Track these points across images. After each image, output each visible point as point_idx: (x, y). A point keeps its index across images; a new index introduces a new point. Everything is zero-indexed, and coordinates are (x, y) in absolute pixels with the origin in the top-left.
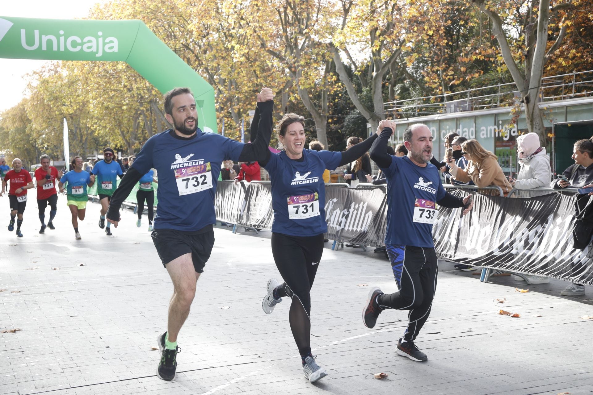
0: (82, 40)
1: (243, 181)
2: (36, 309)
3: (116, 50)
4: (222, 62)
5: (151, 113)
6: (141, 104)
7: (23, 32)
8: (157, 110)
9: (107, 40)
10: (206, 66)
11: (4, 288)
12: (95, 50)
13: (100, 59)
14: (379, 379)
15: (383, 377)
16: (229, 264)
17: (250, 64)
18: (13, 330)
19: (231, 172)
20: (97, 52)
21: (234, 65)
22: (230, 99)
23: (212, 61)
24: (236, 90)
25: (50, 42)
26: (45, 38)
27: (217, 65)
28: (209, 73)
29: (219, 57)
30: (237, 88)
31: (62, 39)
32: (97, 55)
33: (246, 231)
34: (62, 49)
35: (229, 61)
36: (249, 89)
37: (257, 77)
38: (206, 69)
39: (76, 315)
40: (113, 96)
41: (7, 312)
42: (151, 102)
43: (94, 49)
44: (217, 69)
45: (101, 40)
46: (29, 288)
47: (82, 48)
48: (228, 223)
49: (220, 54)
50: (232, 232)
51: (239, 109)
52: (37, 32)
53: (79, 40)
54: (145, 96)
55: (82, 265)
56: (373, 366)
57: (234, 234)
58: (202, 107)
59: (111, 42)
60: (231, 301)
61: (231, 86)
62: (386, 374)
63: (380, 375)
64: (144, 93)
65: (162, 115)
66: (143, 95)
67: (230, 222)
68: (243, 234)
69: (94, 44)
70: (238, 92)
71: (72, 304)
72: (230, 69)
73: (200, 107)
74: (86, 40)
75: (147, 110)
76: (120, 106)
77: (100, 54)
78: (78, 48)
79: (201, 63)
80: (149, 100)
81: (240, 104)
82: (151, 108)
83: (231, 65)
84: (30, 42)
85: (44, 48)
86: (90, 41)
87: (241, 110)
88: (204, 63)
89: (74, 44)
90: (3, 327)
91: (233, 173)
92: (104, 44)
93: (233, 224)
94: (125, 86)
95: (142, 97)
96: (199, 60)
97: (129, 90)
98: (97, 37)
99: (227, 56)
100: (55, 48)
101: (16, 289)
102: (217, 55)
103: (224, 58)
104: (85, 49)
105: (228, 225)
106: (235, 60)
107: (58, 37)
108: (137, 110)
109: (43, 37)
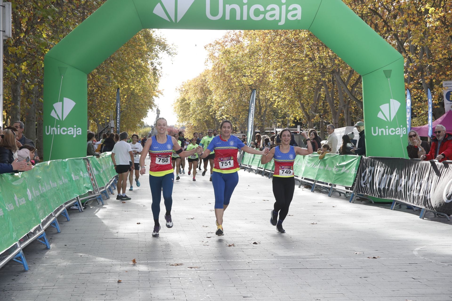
0: (265, 8)
1: (434, 160)
2: (210, 286)
3: (299, 17)
4: (413, 27)
5: (334, 84)
6: (323, 75)
8: (340, 81)
9: (291, 8)
10: (396, 32)
11: (180, 262)
12: (278, 19)
13: (282, 27)
16: (415, 253)
17: (446, 29)
19: (420, 150)
20: (280, 20)
21: (427, 30)
22: (421, 69)
23: (403, 26)
24: (429, 58)
25: (233, 12)
26: (228, 8)
27: (407, 31)
28: (398, 40)
29: (411, 21)
30: (430, 55)
31: (245, 8)
32: (280, 24)
33: (435, 217)
34: (245, 18)
35: (421, 25)
36: (444, 57)
38: (396, 35)
39: (249, 295)
40: (294, 66)
41: (182, 287)
42: (333, 72)
43: (277, 17)
44: (407, 36)
45: (284, 7)
46: (203, 264)
47: (265, 17)
48: (415, 207)
49: (412, 19)
50: (419, 217)
51: (431, 80)
52: (221, 2)
53: (262, 8)
54: (327, 66)
55: (255, 243)
57: (421, 219)
58: (390, 77)
59: (295, 9)
60: (416, 295)
61: (423, 54)
64: (327, 63)
65: (344, 86)
66: (326, 65)
67: (417, 206)
68: (432, 220)
69: (277, 12)
70: (431, 60)
71: (245, 283)
72: (422, 35)
73: (387, 77)
74: (269, 8)
75: (329, 81)
76: (301, 76)
77: (282, 23)
78: (261, 17)
79: (389, 29)
80: (331, 70)
81: (432, 73)
82: (333, 78)
83: (424, 30)
84: (214, 12)
85: (228, 18)
86: (273, 9)
87: (434, 81)
88: (393, 28)
89: (257, 13)
91: (422, 151)
92: (287, 11)
93: (421, 208)
94: (307, 56)
95: (324, 67)
96: (388, 26)
97: (311, 60)
98: (280, 5)
99: (419, 20)
100: (238, 18)
101: (192, 264)
102: (408, 20)
103: (416, 23)
104: (268, 18)
105: (415, 209)
106: (428, 25)
107: (241, 5)
108: (318, 81)
109: (227, 6)
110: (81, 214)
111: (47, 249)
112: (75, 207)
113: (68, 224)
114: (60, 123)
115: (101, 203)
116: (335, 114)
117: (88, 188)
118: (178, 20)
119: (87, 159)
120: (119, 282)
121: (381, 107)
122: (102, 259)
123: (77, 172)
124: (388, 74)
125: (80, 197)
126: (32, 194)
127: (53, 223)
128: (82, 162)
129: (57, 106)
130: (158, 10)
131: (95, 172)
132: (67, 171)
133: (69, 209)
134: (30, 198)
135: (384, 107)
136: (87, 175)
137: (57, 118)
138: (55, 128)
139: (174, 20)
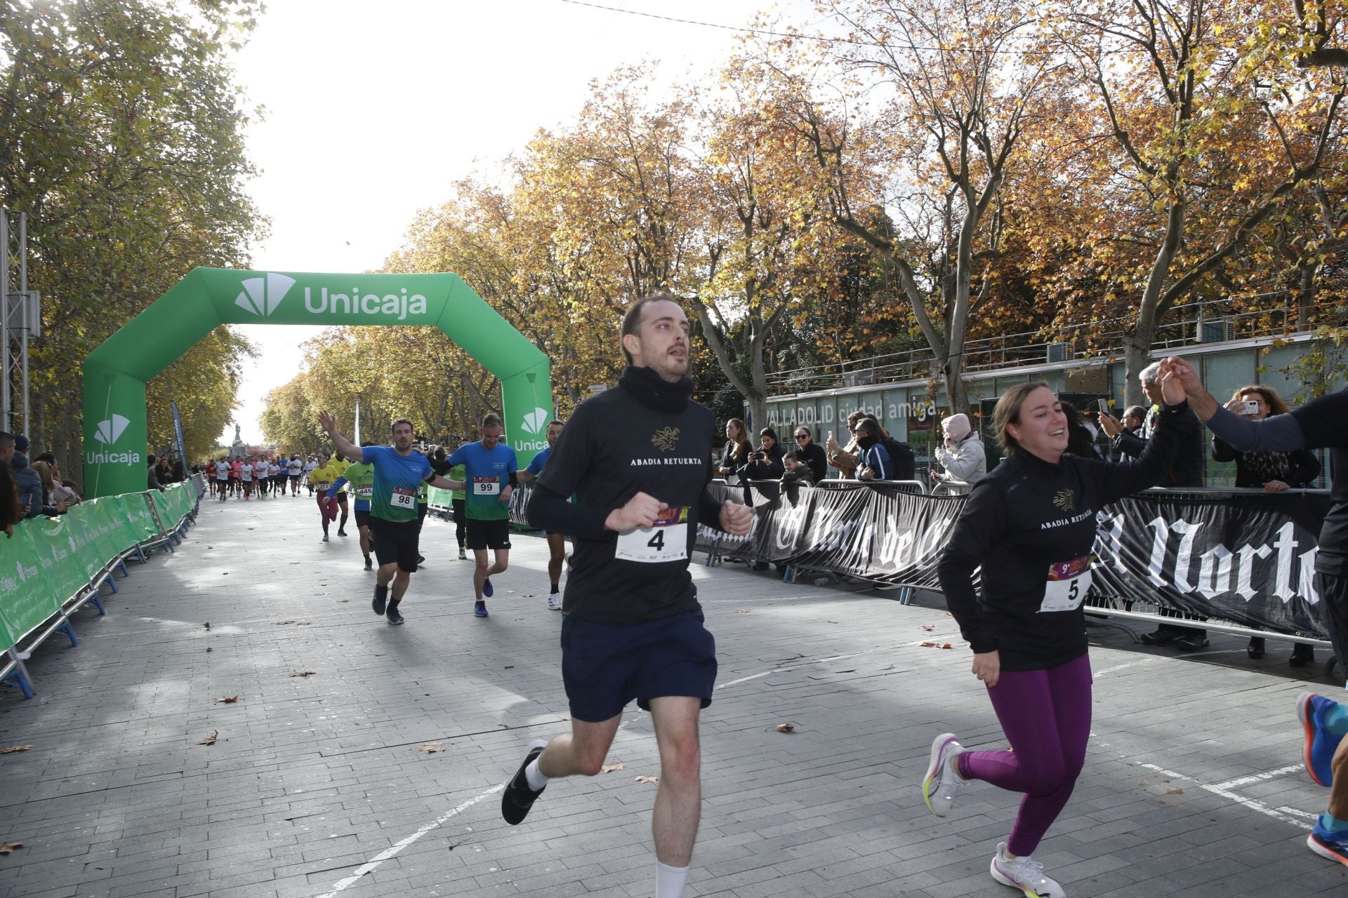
0: (381, 299)
3: (423, 311)
4: (555, 324)
5: (463, 390)
6: (450, 379)
7: (308, 290)
8: (471, 387)
9: (413, 299)
10: (535, 329)
11: (287, 619)
12: (397, 312)
13: (400, 322)
14: (782, 732)
15: (788, 730)
17: (592, 326)
18: (304, 672)
20: (400, 314)
21: (571, 327)
22: (565, 371)
23: (543, 322)
24: (574, 359)
25: (340, 303)
26: (334, 298)
27: (548, 328)
28: (537, 337)
29: (551, 317)
30: (575, 356)
31: (356, 298)
32: (400, 318)
34: (356, 311)
35: (564, 322)
37: (601, 342)
38: (535, 333)
40: (415, 368)
42: (462, 376)
43: (396, 310)
44: (548, 333)
45: (404, 298)
46: (319, 619)
47: (380, 310)
49: (553, 314)
51: (578, 384)
52: (324, 291)
53: (377, 300)
54: (455, 368)
56: (772, 715)
58: (534, 382)
59: (418, 301)
61: (567, 354)
62: (792, 724)
63: (786, 728)
64: (454, 364)
65: (476, 392)
66: (453, 367)
69: (396, 304)
70: (576, 361)
72: (565, 333)
73: (531, 382)
74: (386, 298)
75: (458, 386)
76: (423, 381)
77: (403, 317)
78: (377, 309)
79: (527, 325)
80: (460, 374)
81: (578, 377)
82: (462, 383)
83: (566, 327)
84: (316, 302)
85: (333, 310)
86: (391, 301)
87: (580, 385)
88: (532, 324)
89: (371, 304)
90: (292, 669)
92: (409, 304)
94: (430, 356)
95: (452, 370)
96: (526, 322)
97: (435, 361)
98: (400, 295)
99: (561, 315)
100: (347, 311)
101: (304, 621)
102: (549, 315)
103: (557, 319)
104: (385, 311)
106: (572, 321)
107: (351, 296)
108: (444, 387)
109: (333, 296)
110: (144, 566)
111: (102, 614)
112: (133, 558)
113: (127, 580)
114: (109, 448)
115: (170, 551)
116: (466, 426)
117: (151, 532)
118: (269, 314)
119: (148, 494)
120: (209, 650)
121: (526, 417)
122: (182, 623)
123: (135, 511)
124: (531, 377)
125: (142, 543)
126: (76, 545)
127: (107, 581)
128: (142, 499)
129: (104, 425)
130: (241, 301)
131: (160, 511)
132: (120, 510)
133: (125, 560)
134: (74, 549)
135: (529, 417)
136: (148, 514)
137: (104, 441)
138: (101, 455)
139: (262, 311)
